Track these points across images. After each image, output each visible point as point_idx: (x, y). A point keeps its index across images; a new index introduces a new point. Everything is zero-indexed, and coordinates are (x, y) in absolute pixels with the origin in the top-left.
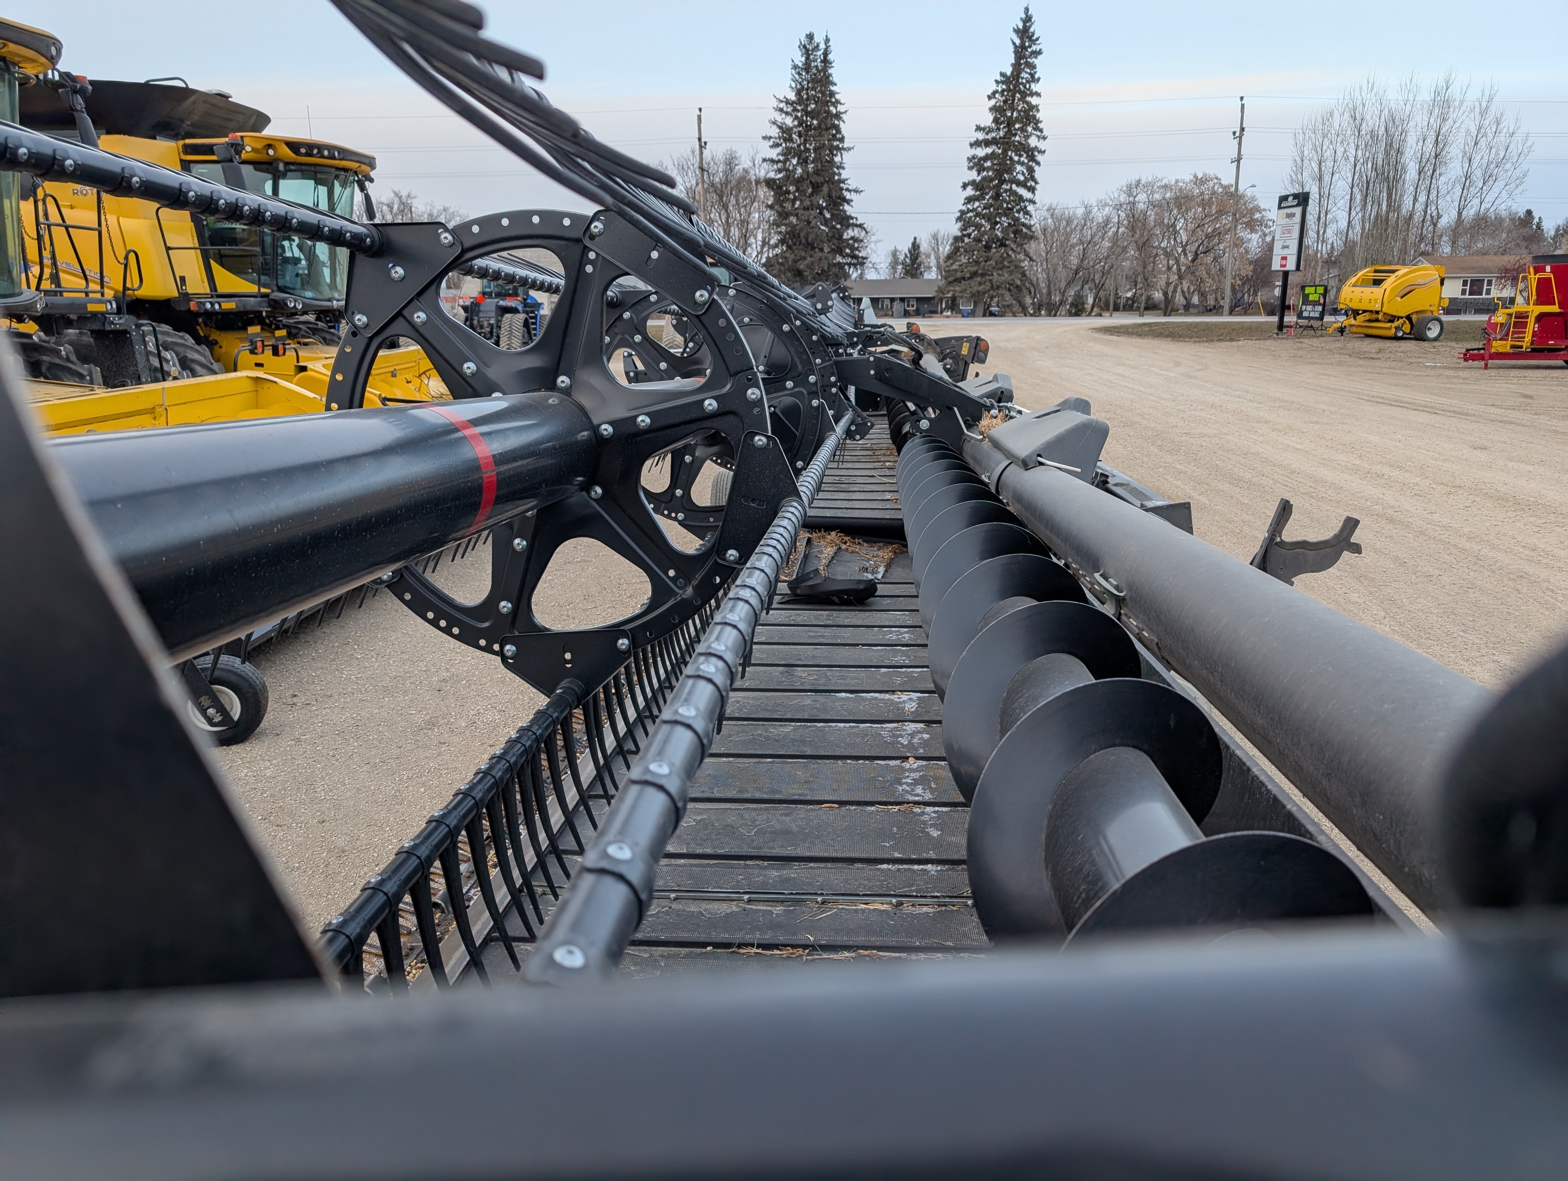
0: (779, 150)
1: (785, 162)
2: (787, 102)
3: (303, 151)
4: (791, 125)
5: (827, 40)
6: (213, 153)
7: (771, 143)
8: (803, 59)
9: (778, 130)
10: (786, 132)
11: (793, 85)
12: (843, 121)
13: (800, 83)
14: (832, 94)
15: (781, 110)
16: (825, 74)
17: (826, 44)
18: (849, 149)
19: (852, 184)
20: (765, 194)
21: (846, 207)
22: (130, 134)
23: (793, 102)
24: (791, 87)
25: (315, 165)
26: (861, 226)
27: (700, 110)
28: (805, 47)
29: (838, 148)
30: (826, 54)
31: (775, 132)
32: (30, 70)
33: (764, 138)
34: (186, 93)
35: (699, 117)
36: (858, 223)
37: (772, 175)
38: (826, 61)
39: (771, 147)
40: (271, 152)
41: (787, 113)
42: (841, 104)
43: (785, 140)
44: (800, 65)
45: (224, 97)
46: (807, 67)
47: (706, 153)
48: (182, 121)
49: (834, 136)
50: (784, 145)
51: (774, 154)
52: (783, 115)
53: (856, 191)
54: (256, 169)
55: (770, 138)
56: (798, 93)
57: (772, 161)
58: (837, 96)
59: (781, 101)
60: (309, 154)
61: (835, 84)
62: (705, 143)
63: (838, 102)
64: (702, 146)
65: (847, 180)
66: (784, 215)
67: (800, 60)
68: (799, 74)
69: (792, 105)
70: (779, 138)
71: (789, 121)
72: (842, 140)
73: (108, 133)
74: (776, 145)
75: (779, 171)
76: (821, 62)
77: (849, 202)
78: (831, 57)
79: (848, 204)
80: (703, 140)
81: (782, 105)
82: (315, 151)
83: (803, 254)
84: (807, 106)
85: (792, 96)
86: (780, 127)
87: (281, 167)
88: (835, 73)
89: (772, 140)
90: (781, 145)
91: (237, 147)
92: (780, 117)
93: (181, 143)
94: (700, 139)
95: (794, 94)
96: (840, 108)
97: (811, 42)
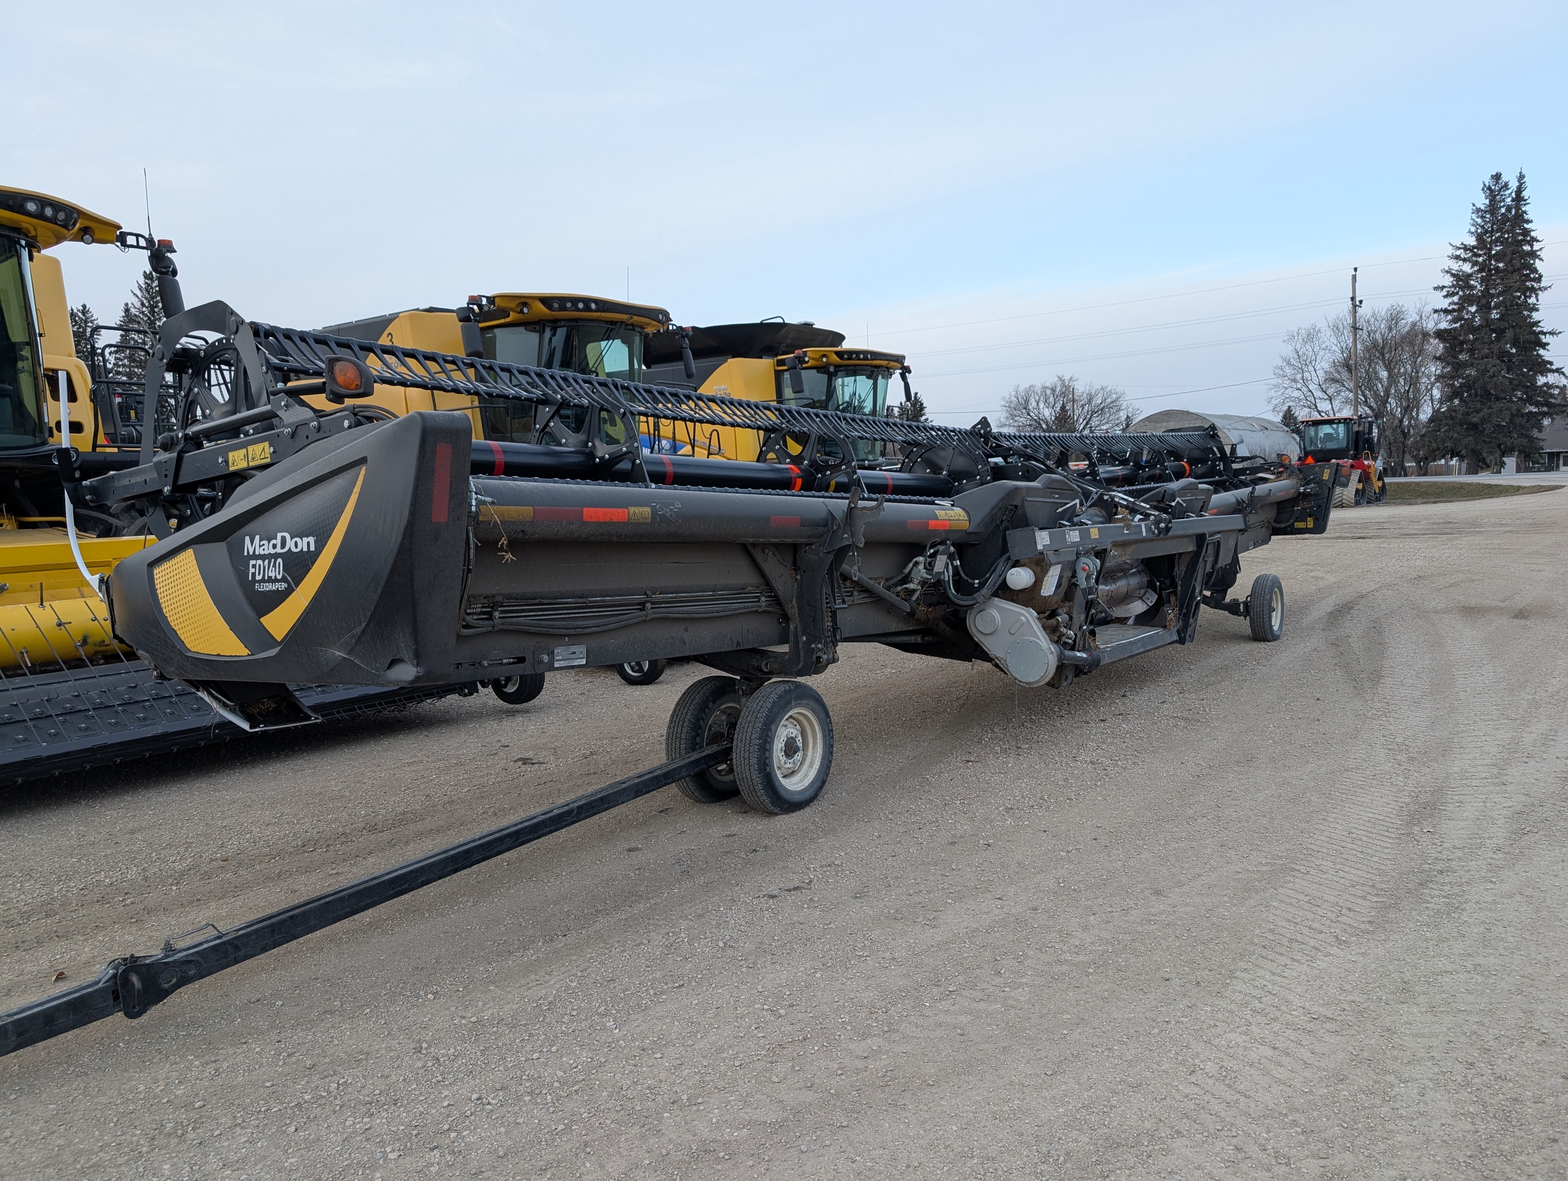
0: (1456, 299)
1: (1460, 310)
2: (1465, 248)
3: (846, 356)
4: (1470, 271)
5: (1521, 177)
6: (785, 365)
7: (1444, 292)
8: (1487, 202)
9: (1452, 279)
10: (1461, 280)
11: (1473, 229)
12: (1541, 259)
13: (1482, 227)
14: (1526, 232)
15: (1457, 258)
16: (1517, 211)
17: (1519, 181)
18: (1546, 289)
19: (1545, 326)
20: (1436, 347)
21: (1542, 352)
22: (745, 357)
23: (1474, 247)
24: (1470, 232)
25: (856, 365)
26: (1558, 371)
27: (1356, 269)
28: (1489, 188)
29: (1533, 290)
30: (1519, 191)
31: (1448, 280)
32: (650, 330)
33: (1436, 288)
34: (784, 325)
35: (1354, 278)
36: (1554, 367)
37: (1443, 325)
38: (1519, 198)
39: (1445, 297)
40: (825, 360)
41: (1465, 260)
42: (1538, 241)
43: (1461, 288)
44: (1483, 207)
45: (808, 326)
46: (1493, 208)
47: (1360, 311)
48: (780, 343)
49: (1527, 275)
50: (1461, 293)
51: (1445, 304)
52: (1461, 263)
53: (1552, 333)
54: (818, 372)
55: (1444, 287)
56: (1479, 238)
57: (1446, 311)
58: (1533, 234)
59: (1460, 248)
60: (850, 359)
61: (1531, 222)
62: (1361, 302)
63: (1535, 240)
64: (1355, 304)
65: (1539, 322)
66: (1458, 367)
67: (1482, 202)
68: (1482, 217)
69: (1471, 251)
70: (1453, 286)
71: (1467, 268)
72: (1539, 279)
73: (733, 357)
74: (1453, 294)
75: (1454, 321)
76: (1513, 200)
77: (1544, 346)
78: (1525, 194)
79: (1544, 348)
80: (1358, 299)
81: (1458, 253)
82: (854, 356)
83: (1479, 406)
84: (1491, 249)
85: (1472, 241)
86: (1453, 275)
87: (832, 369)
88: (1531, 211)
89: (1445, 290)
90: (1457, 293)
91: (800, 360)
92: (1455, 266)
93: (776, 359)
94: (1353, 299)
95: (1474, 239)
96: (1536, 246)
97: (1497, 183)
